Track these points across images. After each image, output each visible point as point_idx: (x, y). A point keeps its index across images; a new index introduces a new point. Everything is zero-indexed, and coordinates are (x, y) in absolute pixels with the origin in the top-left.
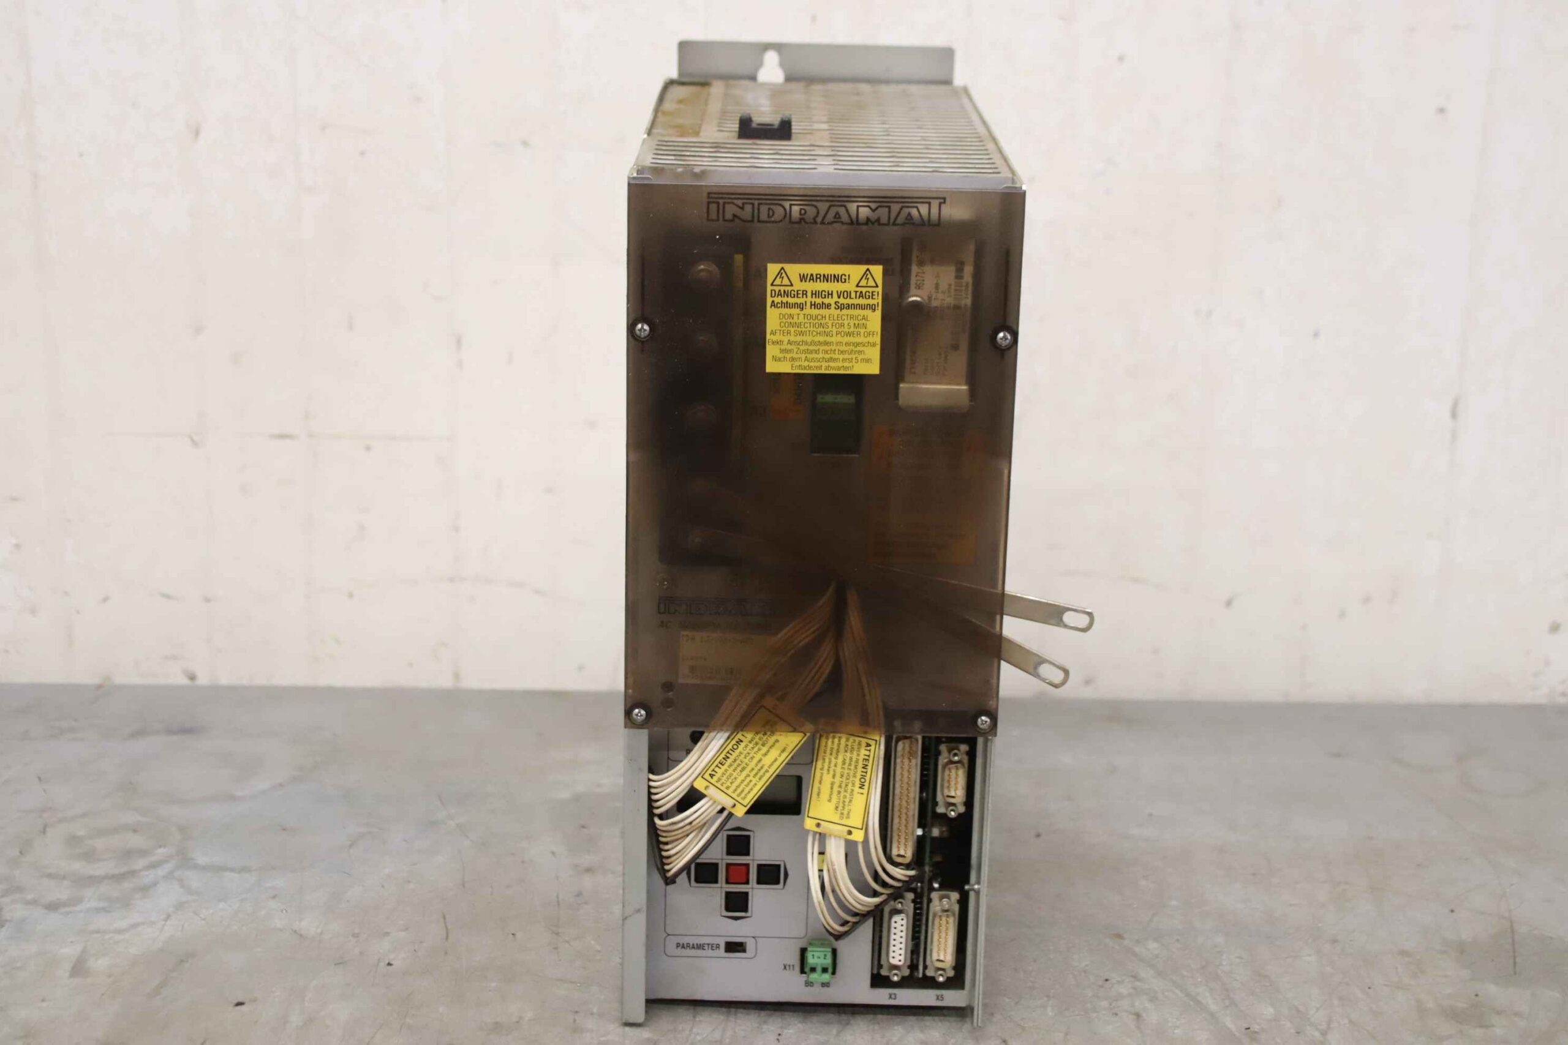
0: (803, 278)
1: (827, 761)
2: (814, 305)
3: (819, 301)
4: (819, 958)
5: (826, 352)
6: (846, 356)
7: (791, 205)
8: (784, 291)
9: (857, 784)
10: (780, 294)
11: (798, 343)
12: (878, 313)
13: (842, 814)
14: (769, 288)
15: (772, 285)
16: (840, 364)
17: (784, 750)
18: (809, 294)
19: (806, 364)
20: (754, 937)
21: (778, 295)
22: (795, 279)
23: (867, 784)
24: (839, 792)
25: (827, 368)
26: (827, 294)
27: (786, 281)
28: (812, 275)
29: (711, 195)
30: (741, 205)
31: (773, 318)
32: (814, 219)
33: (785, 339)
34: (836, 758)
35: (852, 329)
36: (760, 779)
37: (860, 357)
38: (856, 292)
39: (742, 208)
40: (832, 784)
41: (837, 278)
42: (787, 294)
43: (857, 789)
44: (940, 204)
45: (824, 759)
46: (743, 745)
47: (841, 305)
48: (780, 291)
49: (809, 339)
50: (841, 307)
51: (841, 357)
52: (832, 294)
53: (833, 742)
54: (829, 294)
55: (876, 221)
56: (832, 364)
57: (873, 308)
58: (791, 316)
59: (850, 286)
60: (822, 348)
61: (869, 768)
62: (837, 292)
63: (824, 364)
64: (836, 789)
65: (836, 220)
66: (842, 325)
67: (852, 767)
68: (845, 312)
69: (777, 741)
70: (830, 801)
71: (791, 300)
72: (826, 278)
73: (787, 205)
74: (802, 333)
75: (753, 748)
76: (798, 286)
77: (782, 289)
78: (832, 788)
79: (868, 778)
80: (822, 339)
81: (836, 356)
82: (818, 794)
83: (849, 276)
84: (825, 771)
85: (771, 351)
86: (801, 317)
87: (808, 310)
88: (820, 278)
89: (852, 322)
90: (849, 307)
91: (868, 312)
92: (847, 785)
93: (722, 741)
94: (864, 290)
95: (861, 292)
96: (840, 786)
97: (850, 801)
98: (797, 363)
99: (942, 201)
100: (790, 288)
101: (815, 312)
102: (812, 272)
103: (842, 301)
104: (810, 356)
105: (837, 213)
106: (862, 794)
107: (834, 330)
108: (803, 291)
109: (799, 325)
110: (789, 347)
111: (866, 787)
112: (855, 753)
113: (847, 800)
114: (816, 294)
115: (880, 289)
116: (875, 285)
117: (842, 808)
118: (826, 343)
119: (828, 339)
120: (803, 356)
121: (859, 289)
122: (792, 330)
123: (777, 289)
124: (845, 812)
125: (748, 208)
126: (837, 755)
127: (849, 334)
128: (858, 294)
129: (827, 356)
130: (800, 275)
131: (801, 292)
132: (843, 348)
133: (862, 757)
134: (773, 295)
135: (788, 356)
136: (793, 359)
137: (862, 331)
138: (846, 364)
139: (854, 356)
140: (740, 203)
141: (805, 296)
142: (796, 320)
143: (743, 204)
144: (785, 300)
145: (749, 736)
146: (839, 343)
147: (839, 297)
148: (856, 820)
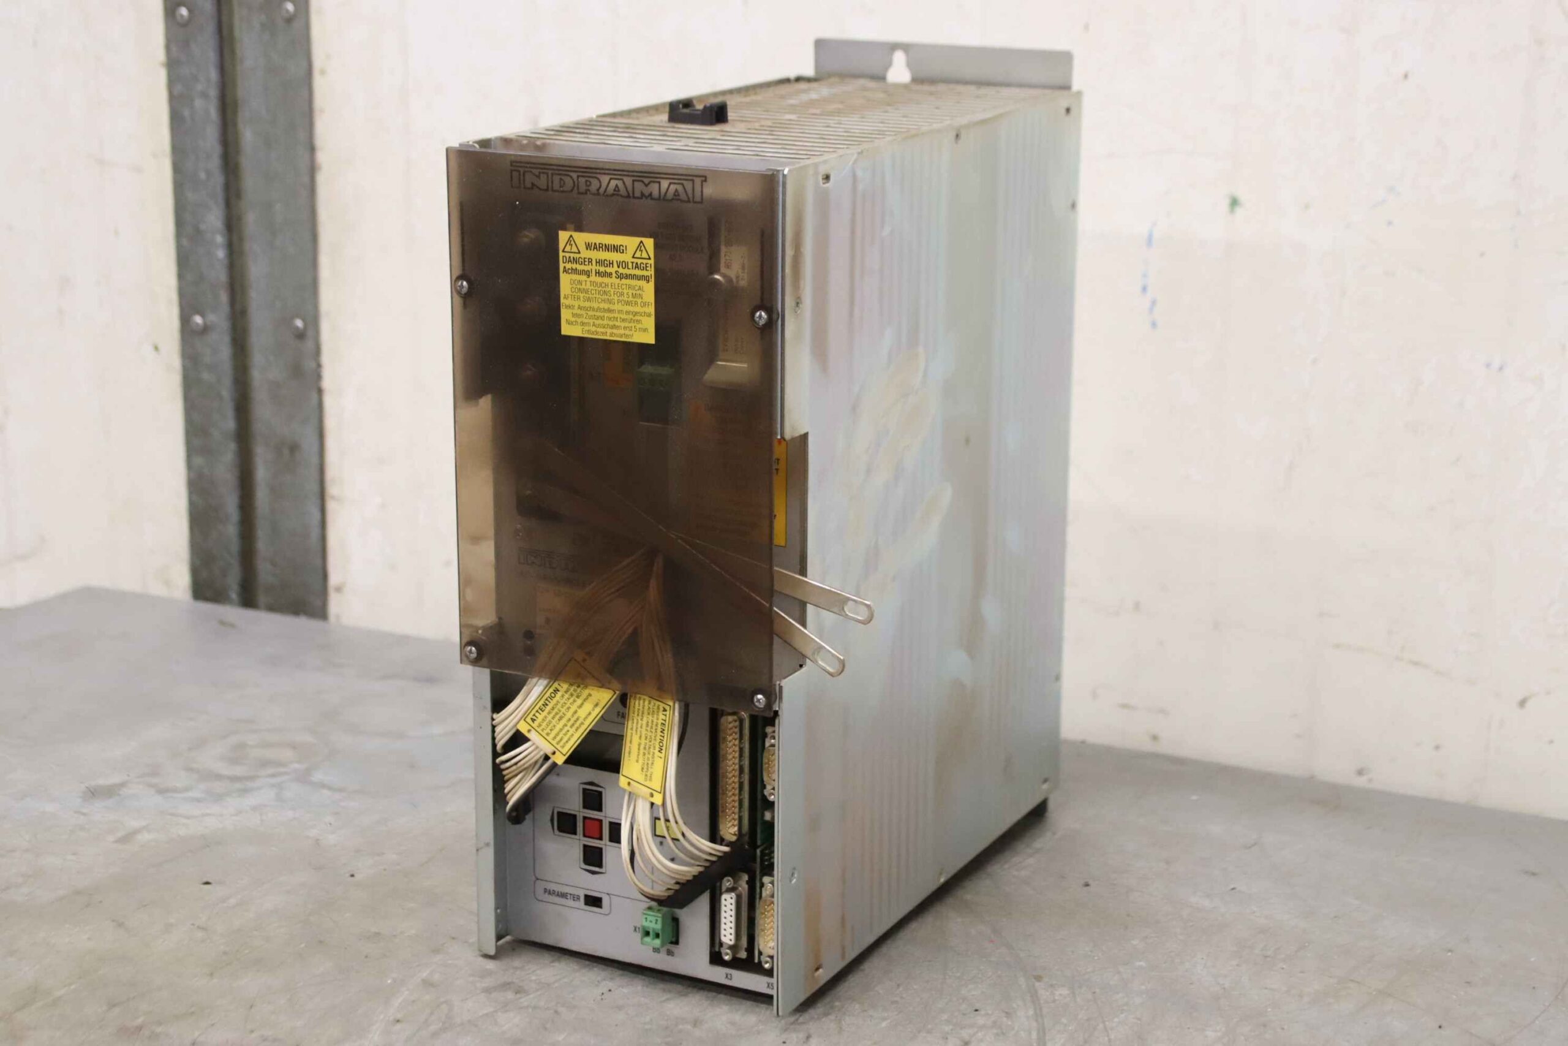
0: (588, 246)
1: (635, 721)
2: (598, 273)
3: (602, 269)
4: (651, 922)
5: (610, 319)
6: (627, 324)
7: (578, 177)
8: (574, 258)
9: (657, 749)
10: (570, 261)
11: (586, 309)
12: (652, 284)
13: (646, 775)
14: (561, 254)
15: (563, 251)
16: (622, 332)
17: (597, 705)
18: (594, 262)
19: (593, 329)
20: (608, 894)
21: (569, 261)
22: (582, 248)
23: (664, 748)
24: (644, 754)
25: (611, 335)
26: (608, 263)
27: (574, 249)
28: (595, 244)
29: (513, 164)
30: (537, 174)
31: (566, 282)
32: (598, 190)
33: (576, 304)
34: (642, 719)
35: (631, 299)
36: (577, 730)
37: (638, 326)
38: (633, 263)
39: (538, 177)
40: (639, 745)
41: (616, 249)
42: (575, 261)
43: (657, 753)
44: (702, 182)
45: (633, 720)
46: (559, 694)
47: (621, 274)
48: (570, 257)
49: (595, 305)
50: (621, 277)
51: (623, 325)
52: (612, 264)
53: (639, 704)
54: (610, 264)
55: (649, 196)
56: (615, 331)
57: (646, 279)
58: (580, 282)
59: (627, 257)
60: (606, 315)
61: (666, 732)
62: (617, 262)
63: (609, 331)
64: (642, 751)
65: (615, 193)
66: (622, 294)
67: (653, 731)
68: (624, 281)
69: (590, 695)
70: (637, 761)
71: (580, 267)
72: (607, 248)
73: (574, 175)
74: (589, 300)
75: (569, 699)
76: (586, 254)
77: (572, 255)
78: (639, 749)
79: (665, 742)
80: (606, 306)
81: (617, 324)
82: (629, 753)
83: (626, 247)
84: (634, 732)
85: (565, 314)
86: (588, 283)
87: (593, 278)
88: (602, 247)
89: (631, 292)
90: (627, 277)
91: (642, 283)
92: (650, 748)
93: (541, 688)
94: (639, 261)
95: (637, 263)
96: (645, 748)
97: (652, 763)
98: (586, 328)
99: (704, 179)
100: (578, 256)
101: (599, 279)
102: (595, 242)
103: (621, 270)
104: (597, 322)
105: (617, 186)
106: (661, 758)
107: (616, 298)
108: (589, 259)
109: (586, 291)
110: (579, 312)
111: (663, 751)
112: (655, 716)
113: (650, 762)
114: (599, 262)
115: (652, 262)
116: (648, 257)
117: (646, 768)
118: (609, 311)
119: (612, 307)
120: (591, 321)
121: (635, 260)
122: (582, 295)
123: (567, 255)
124: (649, 774)
125: (543, 177)
126: (642, 716)
127: (628, 303)
128: (634, 265)
129: (611, 323)
130: (586, 243)
131: (587, 260)
132: (624, 316)
133: (660, 721)
134: (565, 261)
135: (579, 320)
136: (583, 324)
137: (639, 301)
138: (627, 332)
139: (632, 325)
140: (536, 172)
141: (590, 263)
142: (583, 286)
143: (540, 173)
144: (574, 266)
145: (565, 686)
146: (620, 312)
147: (619, 267)
148: (656, 784)
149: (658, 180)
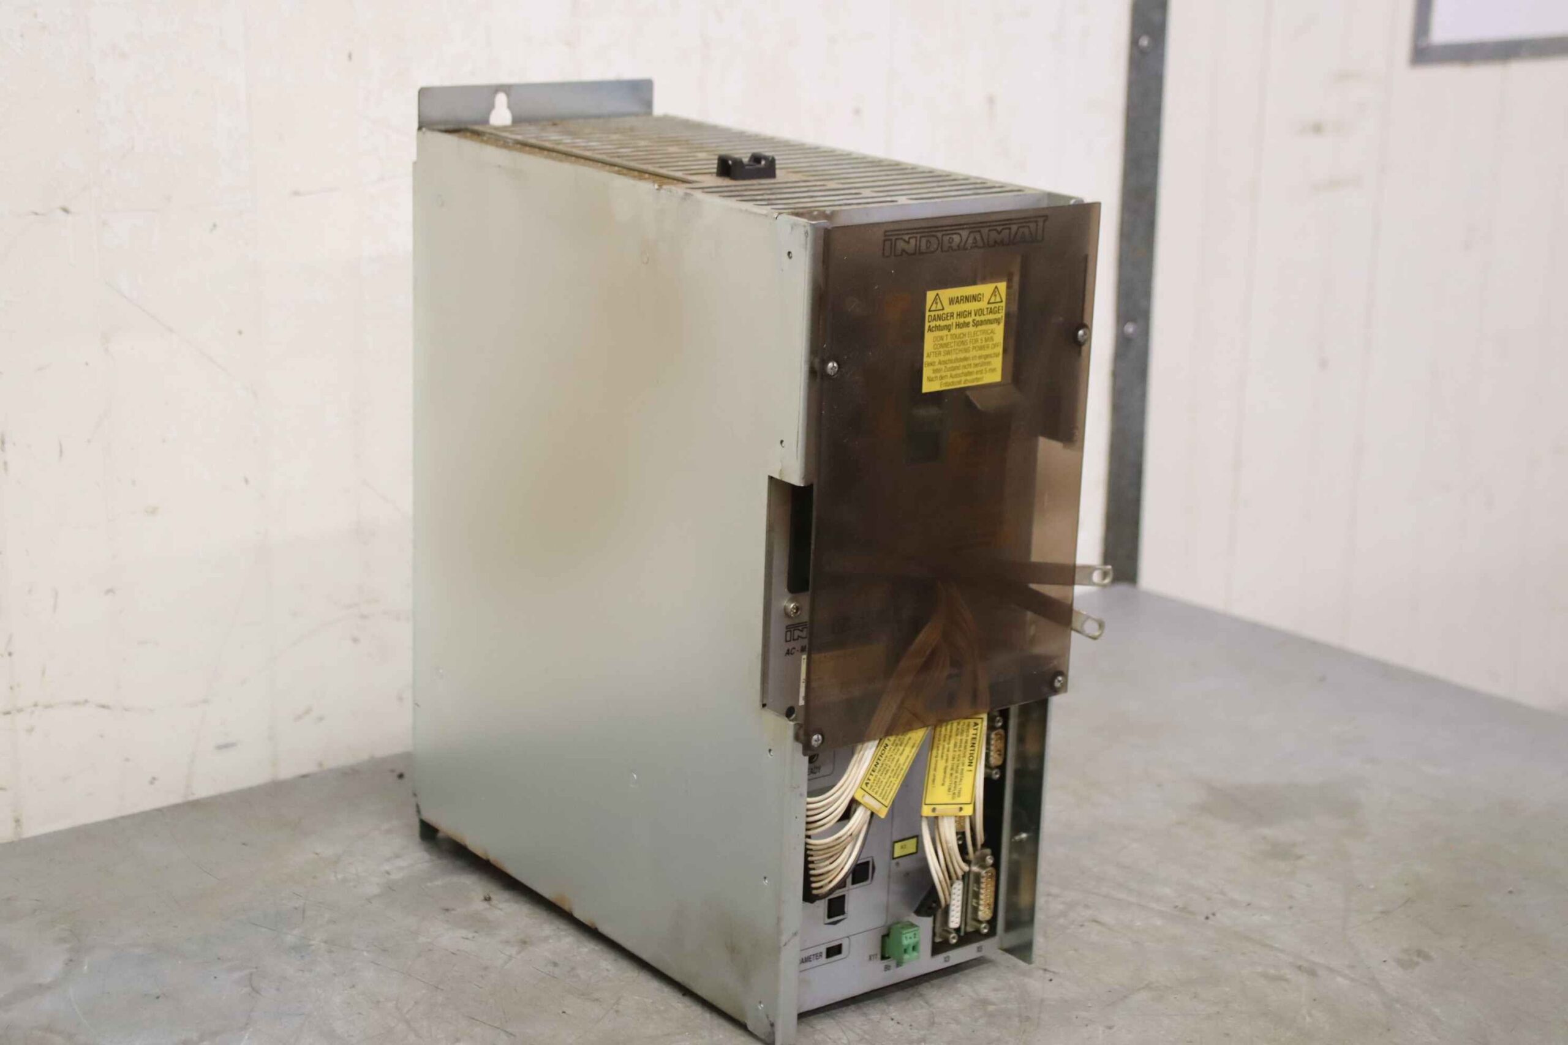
0: (952, 301)
1: (941, 748)
2: (958, 325)
3: (961, 320)
4: (911, 938)
5: (965, 367)
6: (979, 368)
7: (942, 235)
8: (938, 315)
9: (967, 762)
10: (934, 319)
11: (945, 362)
12: (1002, 325)
13: (954, 794)
14: (927, 314)
15: (930, 311)
16: (974, 376)
17: (913, 747)
18: (955, 316)
19: (951, 380)
20: (848, 937)
22: (946, 303)
23: (974, 761)
24: (951, 775)
25: (966, 381)
26: (967, 313)
27: (939, 306)
28: (958, 298)
29: (887, 233)
30: (907, 240)
31: (929, 341)
32: (958, 245)
33: (936, 360)
34: (949, 744)
35: (984, 343)
36: (897, 778)
37: (988, 367)
38: (987, 309)
39: (908, 242)
40: (946, 768)
41: (975, 298)
42: (940, 318)
43: (966, 768)
44: (1044, 221)
45: (938, 747)
46: (888, 748)
47: (977, 322)
48: (935, 316)
49: (953, 357)
50: (977, 324)
51: (975, 370)
52: (971, 313)
53: (946, 729)
54: (969, 314)
55: (1000, 242)
56: (969, 378)
57: (997, 321)
58: (942, 338)
59: (983, 305)
60: (962, 364)
61: (976, 745)
62: (975, 310)
63: (963, 378)
64: (949, 771)
65: (973, 245)
66: (977, 341)
67: (962, 749)
68: (980, 328)
69: (910, 739)
70: (943, 785)
71: (942, 323)
72: (967, 299)
73: (939, 235)
74: (948, 353)
75: (894, 750)
76: (949, 309)
77: (936, 313)
78: (945, 772)
79: (975, 755)
80: (962, 355)
81: (971, 370)
82: (934, 780)
83: (983, 294)
84: (939, 758)
85: (927, 372)
86: (949, 337)
87: (954, 331)
88: (963, 300)
89: (983, 336)
90: (982, 323)
91: (994, 326)
92: (958, 766)
93: (874, 749)
94: (993, 306)
95: (991, 309)
96: (952, 769)
97: (961, 780)
98: (944, 381)
99: (1045, 218)
100: (941, 313)
101: (959, 331)
102: (958, 295)
103: (978, 318)
104: (954, 373)
105: (974, 238)
106: (971, 771)
107: (971, 346)
108: (951, 313)
109: (946, 345)
110: (939, 367)
111: (974, 764)
112: (965, 734)
113: (958, 780)
114: (959, 315)
115: (1003, 304)
116: (1000, 300)
117: (954, 790)
118: (966, 359)
119: (967, 355)
120: (948, 374)
121: (989, 306)
122: (942, 350)
123: (932, 314)
124: (956, 792)
125: (913, 241)
126: (949, 740)
127: (981, 348)
128: (989, 309)
129: (966, 371)
130: (949, 299)
131: (949, 315)
132: (977, 361)
133: (971, 736)
134: (930, 320)
135: (938, 375)
136: (942, 378)
137: (990, 343)
138: (979, 376)
139: (983, 368)
140: (906, 238)
141: (952, 318)
142: (945, 341)
143: (910, 238)
144: (938, 323)
145: (892, 738)
146: (974, 358)
147: (975, 315)
148: (965, 797)
149: (1008, 226)
